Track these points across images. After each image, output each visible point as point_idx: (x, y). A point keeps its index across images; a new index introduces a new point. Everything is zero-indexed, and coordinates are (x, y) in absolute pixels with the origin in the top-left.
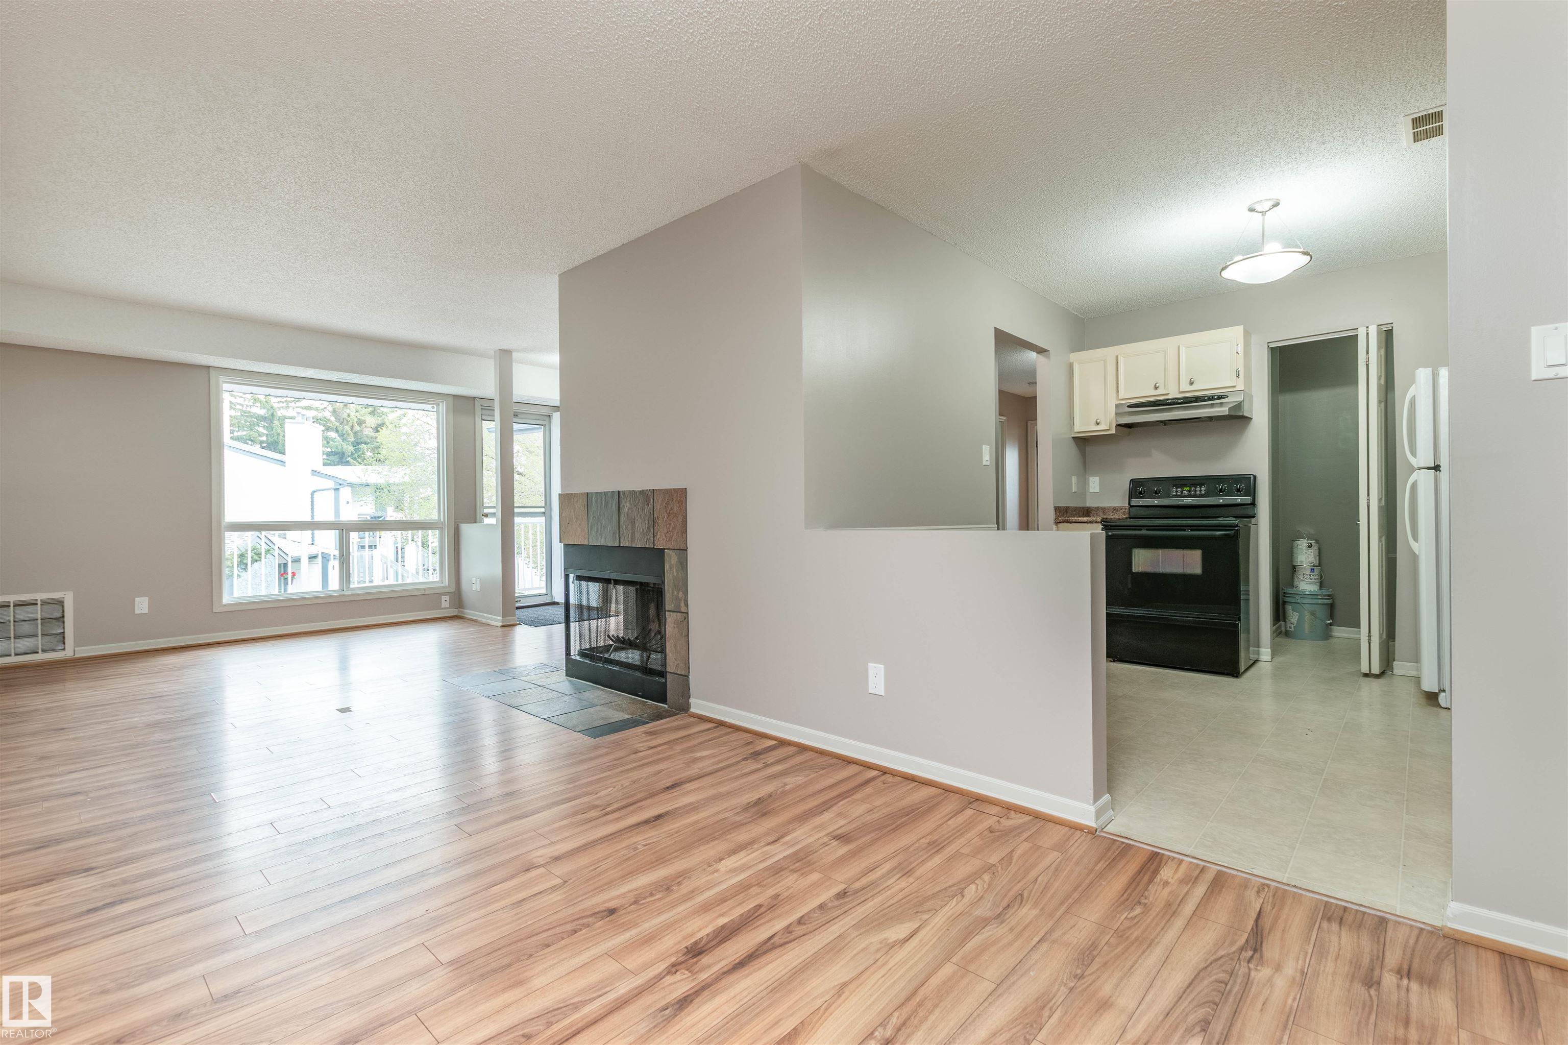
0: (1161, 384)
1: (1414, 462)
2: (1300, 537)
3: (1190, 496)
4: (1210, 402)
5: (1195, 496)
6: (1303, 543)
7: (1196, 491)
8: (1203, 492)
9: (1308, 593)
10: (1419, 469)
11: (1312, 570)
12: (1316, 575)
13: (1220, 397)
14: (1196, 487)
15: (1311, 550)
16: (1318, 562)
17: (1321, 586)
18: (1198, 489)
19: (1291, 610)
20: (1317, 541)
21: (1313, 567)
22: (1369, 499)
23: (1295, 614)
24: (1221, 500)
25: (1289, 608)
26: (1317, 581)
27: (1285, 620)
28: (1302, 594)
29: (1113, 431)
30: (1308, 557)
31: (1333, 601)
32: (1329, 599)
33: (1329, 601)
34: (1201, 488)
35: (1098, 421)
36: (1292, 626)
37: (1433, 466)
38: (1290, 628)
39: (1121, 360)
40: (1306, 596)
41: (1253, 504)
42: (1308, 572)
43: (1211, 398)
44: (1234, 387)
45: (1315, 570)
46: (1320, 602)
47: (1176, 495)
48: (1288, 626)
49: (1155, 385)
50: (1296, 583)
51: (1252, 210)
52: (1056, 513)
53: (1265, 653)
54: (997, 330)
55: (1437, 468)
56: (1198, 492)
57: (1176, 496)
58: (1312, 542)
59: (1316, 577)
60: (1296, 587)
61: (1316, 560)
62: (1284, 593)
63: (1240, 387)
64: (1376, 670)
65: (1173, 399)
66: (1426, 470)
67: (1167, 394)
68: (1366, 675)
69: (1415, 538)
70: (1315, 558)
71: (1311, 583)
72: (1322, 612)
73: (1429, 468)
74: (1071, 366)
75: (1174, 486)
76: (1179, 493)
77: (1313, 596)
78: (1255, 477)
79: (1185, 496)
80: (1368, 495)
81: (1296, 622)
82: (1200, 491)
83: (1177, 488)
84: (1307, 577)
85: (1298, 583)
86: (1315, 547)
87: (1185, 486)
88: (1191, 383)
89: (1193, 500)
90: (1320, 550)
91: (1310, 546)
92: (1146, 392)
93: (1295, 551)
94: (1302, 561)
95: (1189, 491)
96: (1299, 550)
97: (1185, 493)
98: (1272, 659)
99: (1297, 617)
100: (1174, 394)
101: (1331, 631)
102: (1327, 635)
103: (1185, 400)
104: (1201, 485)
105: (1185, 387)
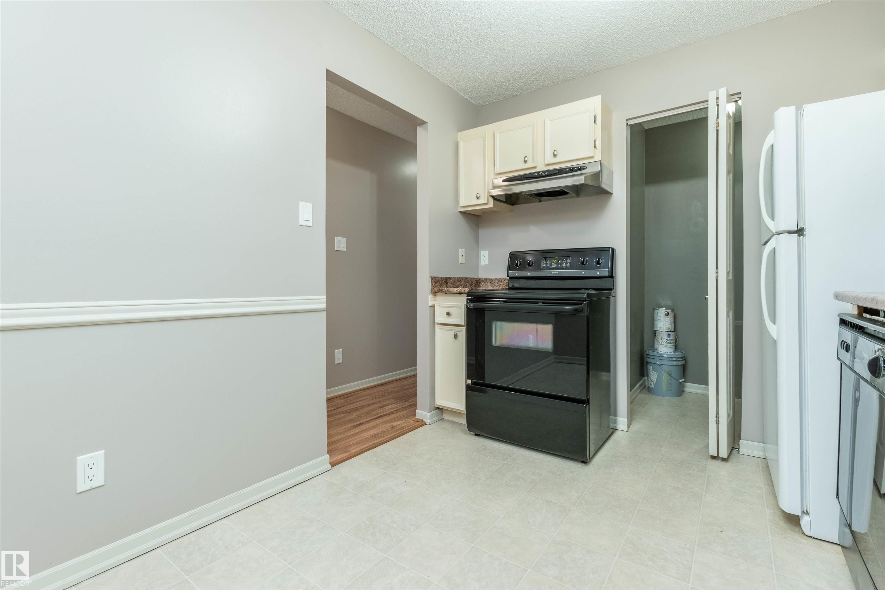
0: (529, 159)
1: (772, 226)
2: (660, 306)
3: (557, 268)
4: (571, 174)
5: (561, 268)
6: (661, 312)
7: (562, 263)
8: (568, 265)
9: (665, 356)
10: (779, 234)
11: (669, 335)
12: (671, 341)
13: (580, 169)
14: (563, 260)
15: (668, 318)
16: (673, 329)
17: (676, 348)
19: (652, 370)
20: (673, 310)
21: (670, 333)
22: (717, 273)
23: (655, 373)
24: (583, 273)
25: (650, 367)
26: (673, 345)
27: (647, 376)
28: (661, 356)
29: (491, 205)
30: (665, 324)
31: (686, 362)
32: (682, 360)
33: (682, 363)
34: (566, 260)
35: (478, 196)
36: (653, 383)
37: (796, 229)
38: (651, 385)
39: (497, 135)
40: (663, 358)
41: (611, 276)
42: (666, 337)
43: (572, 170)
44: (592, 157)
45: (671, 335)
46: (675, 363)
47: (546, 267)
48: (650, 382)
49: (525, 159)
50: (656, 346)
52: (432, 284)
53: (622, 422)
54: (327, 70)
55: (800, 232)
56: (564, 265)
58: (669, 311)
59: (672, 341)
60: (656, 350)
61: (672, 327)
62: (647, 355)
63: (598, 158)
64: (724, 454)
65: (539, 172)
66: (787, 234)
67: (535, 167)
68: (713, 457)
69: (774, 320)
70: (671, 325)
71: (668, 347)
72: (676, 372)
73: (790, 232)
74: (457, 146)
75: (545, 258)
76: (548, 265)
77: (670, 358)
78: (613, 250)
79: (553, 269)
80: (717, 268)
81: (655, 380)
82: (566, 263)
83: (547, 260)
84: (664, 341)
85: (657, 346)
86: (671, 315)
87: (554, 258)
88: (555, 156)
89: (559, 272)
90: (675, 317)
91: (667, 314)
92: (517, 166)
93: (655, 317)
94: (660, 328)
95: (557, 263)
96: (659, 318)
97: (554, 265)
98: (628, 427)
99: (656, 376)
100: (541, 168)
101: (684, 386)
102: (680, 391)
103: (550, 173)
104: (567, 257)
105: (550, 159)
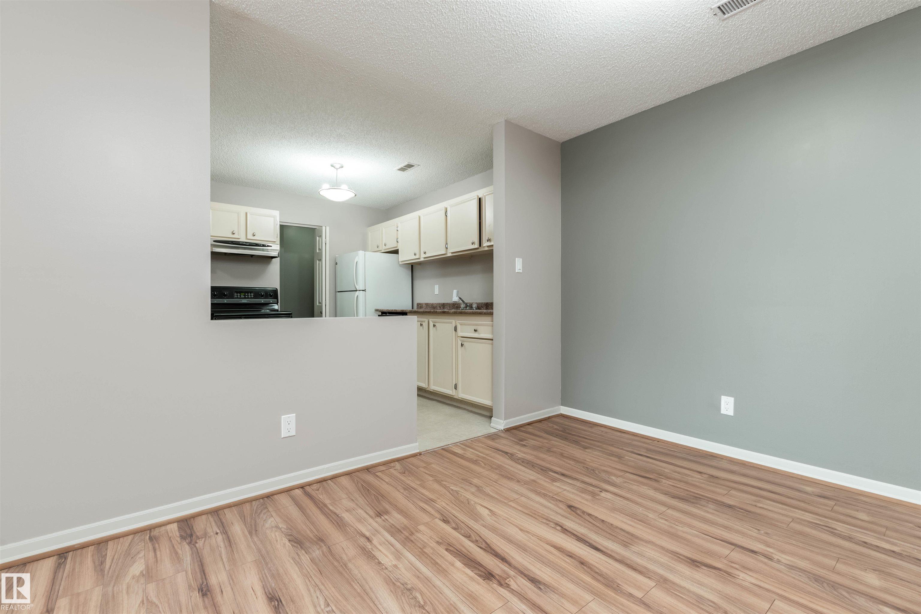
0: (236, 232)
1: (358, 287)
3: (245, 298)
4: (262, 248)
5: (248, 298)
7: (248, 295)
8: (252, 296)
10: (360, 291)
13: (264, 246)
14: (248, 293)
18: (249, 294)
22: (326, 302)
24: (263, 301)
41: (277, 303)
44: (275, 242)
49: (233, 232)
51: (332, 166)
55: (365, 290)
56: (250, 296)
57: (237, 298)
63: (278, 243)
65: (243, 242)
67: (239, 239)
75: (236, 292)
76: (239, 297)
78: (277, 290)
79: (242, 298)
80: (324, 300)
82: (251, 295)
83: (237, 294)
87: (242, 292)
88: (252, 235)
89: (247, 301)
92: (226, 235)
95: (245, 295)
97: (242, 296)
100: (243, 239)
103: (249, 244)
104: (251, 292)
105: (250, 236)
